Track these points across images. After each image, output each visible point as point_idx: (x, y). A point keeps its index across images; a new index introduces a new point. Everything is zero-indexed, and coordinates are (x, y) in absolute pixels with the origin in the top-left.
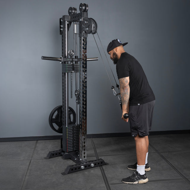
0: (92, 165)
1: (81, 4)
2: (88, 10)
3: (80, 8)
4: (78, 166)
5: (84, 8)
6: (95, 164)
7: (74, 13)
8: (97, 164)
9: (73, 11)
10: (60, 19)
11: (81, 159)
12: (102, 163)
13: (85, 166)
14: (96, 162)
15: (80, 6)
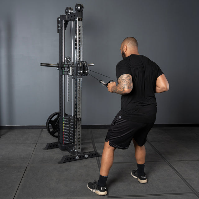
0: (86, 156)
1: (77, 4)
2: (83, 10)
3: (75, 8)
4: (73, 156)
5: (79, 8)
6: (89, 155)
7: (70, 13)
8: (91, 155)
9: (70, 11)
10: (58, 18)
11: (76, 151)
12: (95, 154)
13: (80, 157)
14: (90, 153)
15: (76, 6)
